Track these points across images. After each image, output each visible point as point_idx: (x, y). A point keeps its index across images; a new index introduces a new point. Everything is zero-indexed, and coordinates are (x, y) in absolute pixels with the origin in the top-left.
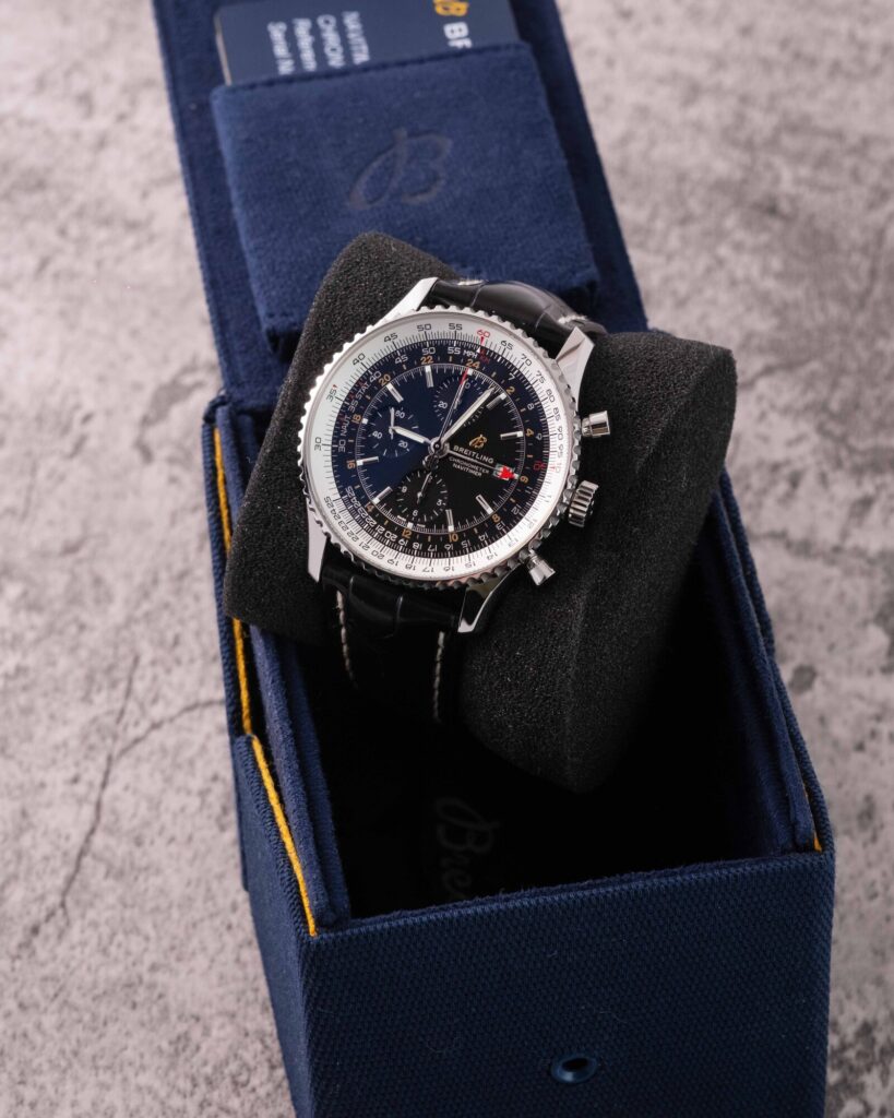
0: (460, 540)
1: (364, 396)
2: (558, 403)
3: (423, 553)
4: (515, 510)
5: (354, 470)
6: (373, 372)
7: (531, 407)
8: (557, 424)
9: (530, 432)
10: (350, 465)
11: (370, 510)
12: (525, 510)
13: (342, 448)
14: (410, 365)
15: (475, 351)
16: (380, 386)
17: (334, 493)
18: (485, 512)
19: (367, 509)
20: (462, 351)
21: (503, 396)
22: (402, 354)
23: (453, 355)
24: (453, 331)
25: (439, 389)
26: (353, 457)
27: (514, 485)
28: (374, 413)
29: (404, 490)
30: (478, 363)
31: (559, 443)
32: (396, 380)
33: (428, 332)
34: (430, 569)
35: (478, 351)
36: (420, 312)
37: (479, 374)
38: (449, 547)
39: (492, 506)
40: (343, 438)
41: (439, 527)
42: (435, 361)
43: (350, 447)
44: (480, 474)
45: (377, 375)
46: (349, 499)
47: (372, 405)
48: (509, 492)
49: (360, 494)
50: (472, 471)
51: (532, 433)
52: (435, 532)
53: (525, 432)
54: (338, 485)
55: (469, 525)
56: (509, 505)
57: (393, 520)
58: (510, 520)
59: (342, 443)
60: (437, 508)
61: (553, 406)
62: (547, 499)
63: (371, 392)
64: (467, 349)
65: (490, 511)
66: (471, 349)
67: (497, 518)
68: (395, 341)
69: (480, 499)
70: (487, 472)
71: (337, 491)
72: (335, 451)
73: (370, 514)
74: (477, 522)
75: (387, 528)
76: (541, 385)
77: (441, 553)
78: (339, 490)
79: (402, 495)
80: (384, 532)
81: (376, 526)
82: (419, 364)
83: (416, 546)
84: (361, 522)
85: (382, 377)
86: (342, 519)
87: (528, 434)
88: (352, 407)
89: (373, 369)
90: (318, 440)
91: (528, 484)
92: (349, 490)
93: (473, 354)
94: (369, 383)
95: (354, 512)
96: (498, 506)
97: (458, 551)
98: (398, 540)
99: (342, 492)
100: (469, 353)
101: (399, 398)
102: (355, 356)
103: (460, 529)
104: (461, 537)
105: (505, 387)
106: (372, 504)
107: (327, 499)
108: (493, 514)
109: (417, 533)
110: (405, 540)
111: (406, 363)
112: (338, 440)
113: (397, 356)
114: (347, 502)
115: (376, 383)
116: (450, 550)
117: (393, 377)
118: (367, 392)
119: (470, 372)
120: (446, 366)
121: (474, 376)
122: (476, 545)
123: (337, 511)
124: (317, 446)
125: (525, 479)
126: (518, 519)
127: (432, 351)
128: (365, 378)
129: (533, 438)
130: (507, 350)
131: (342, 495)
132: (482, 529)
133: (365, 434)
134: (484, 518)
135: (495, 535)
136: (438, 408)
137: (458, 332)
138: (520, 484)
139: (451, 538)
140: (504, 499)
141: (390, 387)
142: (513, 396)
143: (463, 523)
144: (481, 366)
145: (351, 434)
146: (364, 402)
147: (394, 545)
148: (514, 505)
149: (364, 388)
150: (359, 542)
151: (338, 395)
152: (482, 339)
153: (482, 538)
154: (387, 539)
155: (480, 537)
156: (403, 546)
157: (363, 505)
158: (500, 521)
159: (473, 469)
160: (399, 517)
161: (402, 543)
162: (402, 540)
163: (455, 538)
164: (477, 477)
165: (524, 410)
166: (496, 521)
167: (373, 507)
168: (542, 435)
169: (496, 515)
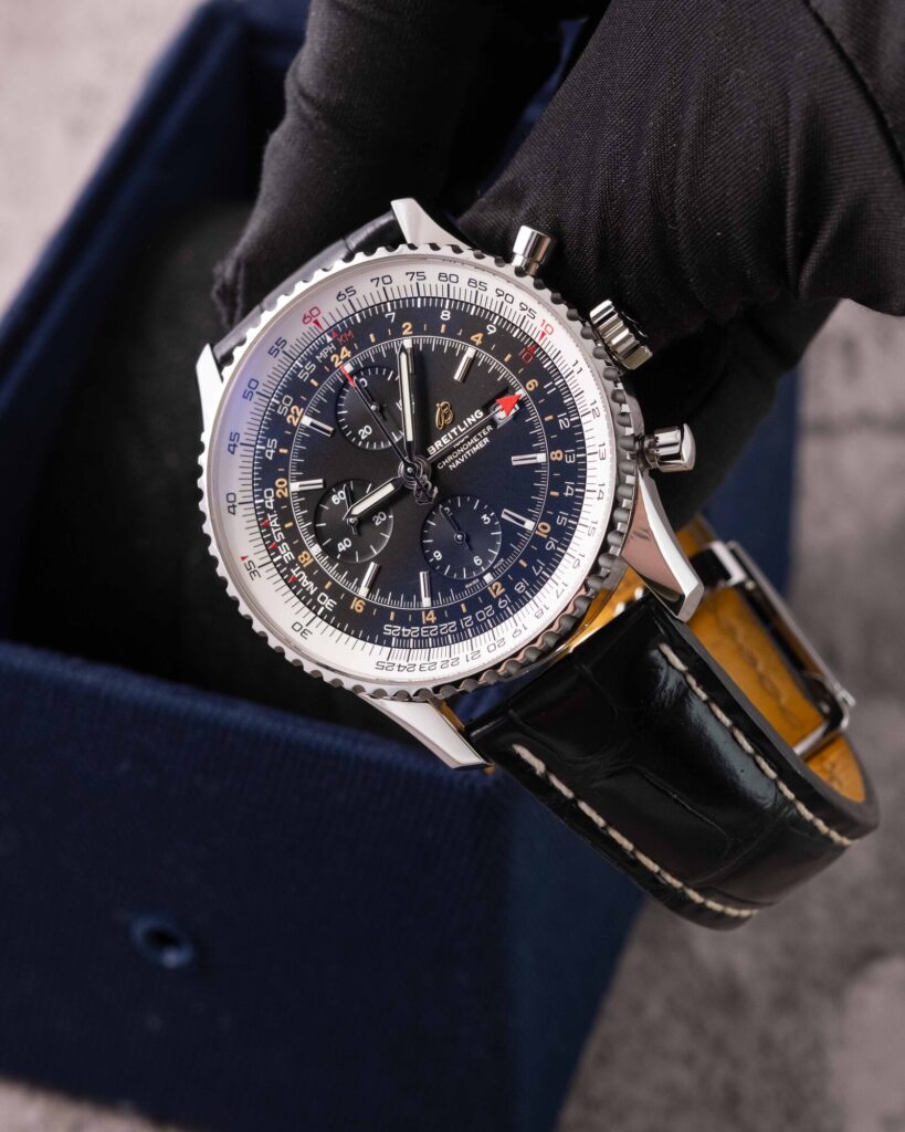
0: (552, 523)
1: (284, 530)
2: (465, 274)
3: (536, 584)
4: (563, 424)
5: (369, 606)
6: (262, 497)
7: (446, 315)
8: (491, 293)
9: (478, 338)
10: (357, 606)
11: (433, 619)
12: (572, 409)
13: (329, 603)
14: (285, 442)
15: (326, 344)
16: (285, 501)
17: (380, 652)
18: (538, 466)
19: (429, 623)
20: (315, 361)
21: (406, 343)
22: (264, 443)
23: (311, 376)
24: (281, 355)
25: (343, 424)
26: (350, 597)
27: (530, 404)
28: (314, 530)
29: (438, 555)
30: (344, 349)
31: (516, 307)
32: (292, 473)
33: (260, 389)
34: (561, 586)
35: (329, 339)
36: (226, 379)
37: (359, 358)
38: (551, 545)
39: (538, 450)
40: (317, 593)
41: (517, 541)
42: (302, 405)
43: (335, 592)
44: (486, 440)
45: (269, 494)
46: (400, 637)
47: (302, 527)
48: (535, 416)
49: (403, 619)
50: (476, 449)
51: (480, 335)
52: (519, 550)
53: (473, 343)
54: (372, 641)
55: (541, 499)
56: (551, 427)
57: (468, 596)
58: (572, 439)
59: (323, 599)
60: (492, 527)
61: (463, 283)
62: (576, 369)
63: (285, 516)
64: (316, 352)
65: (541, 458)
66: (321, 347)
67: (557, 455)
68: (242, 440)
69: (517, 460)
70: (489, 428)
71: (378, 647)
72: (326, 617)
73: (437, 623)
74: (544, 485)
75: (471, 611)
76: (426, 282)
77: (552, 561)
78: (379, 643)
79: (443, 563)
80: (474, 619)
81: (458, 625)
82: (293, 428)
83: (520, 587)
84: (440, 641)
85: (276, 489)
86: (418, 663)
87: (479, 342)
88: (286, 553)
89: (257, 494)
90: (297, 627)
91: (542, 383)
92: (388, 630)
93: (328, 348)
94: (271, 512)
95: (421, 643)
96: (544, 442)
97: (564, 535)
98: (495, 607)
99: (385, 641)
100: (324, 354)
101: (317, 484)
102: (225, 505)
103: (538, 513)
104: (551, 520)
105: (398, 333)
106: (427, 612)
107: (380, 666)
108: (548, 457)
109: (505, 576)
110: (504, 598)
111: (279, 446)
112: (315, 602)
113: (263, 452)
114: (403, 643)
115: (279, 502)
116: (556, 545)
117: (285, 475)
118: (281, 522)
119: (348, 368)
120: (319, 396)
121: (356, 367)
122: (573, 506)
123: (404, 663)
124: (304, 633)
125: (532, 384)
126: (577, 427)
127: (287, 401)
128: (262, 513)
129: (486, 338)
130: (353, 299)
131: (389, 645)
132: (557, 484)
133: (332, 561)
134: (545, 472)
135: (577, 473)
136: (365, 441)
137: (287, 349)
138: (535, 395)
139: (543, 534)
140: (539, 430)
141: (295, 486)
142: (416, 330)
143: (533, 504)
144: (350, 348)
145: (320, 579)
146: (291, 535)
147: (500, 616)
148: (555, 420)
149: (274, 523)
150: (462, 660)
151: (258, 563)
152: (316, 322)
153: (570, 492)
154: (485, 621)
155: (567, 494)
156: (509, 605)
157: (421, 625)
158: (564, 453)
159: (474, 445)
160: (467, 586)
161: (503, 604)
162: (500, 603)
163: (545, 528)
164: (488, 446)
165: (443, 327)
166: (560, 459)
167: (431, 613)
168: (491, 323)
169: (553, 453)
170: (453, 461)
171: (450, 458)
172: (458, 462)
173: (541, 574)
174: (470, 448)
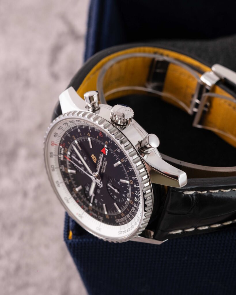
1: (82, 202)
4: (119, 151)
5: (109, 216)
7: (79, 131)
9: (88, 134)
10: (107, 217)
11: (124, 215)
12: (118, 146)
14: (69, 178)
16: (78, 194)
19: (124, 216)
20: (62, 154)
21: (76, 142)
22: (65, 180)
23: (64, 158)
24: (54, 156)
26: (105, 215)
27: (109, 148)
28: (87, 200)
29: (115, 197)
33: (55, 167)
35: (61, 147)
37: (70, 150)
38: (135, 186)
39: (117, 161)
40: (98, 216)
41: (128, 187)
42: (66, 167)
43: (101, 215)
44: (106, 162)
46: (120, 222)
47: (85, 200)
48: (112, 151)
50: (106, 165)
51: (89, 133)
52: (130, 190)
53: (88, 136)
55: (126, 174)
56: (117, 153)
57: (127, 206)
58: (122, 155)
59: (100, 217)
60: (121, 185)
63: (80, 198)
64: (61, 152)
65: (119, 163)
68: (60, 182)
69: (115, 165)
70: (105, 158)
73: (125, 216)
74: (124, 169)
77: (138, 190)
79: (118, 199)
83: (135, 200)
85: (74, 192)
87: (90, 135)
88: (86, 208)
89: (72, 195)
91: (108, 142)
94: (77, 198)
96: (118, 158)
97: (136, 182)
99: (118, 224)
101: (81, 187)
103: (128, 178)
104: (131, 179)
105: (73, 140)
106: (121, 213)
108: (121, 162)
109: (131, 198)
113: (66, 183)
115: (76, 195)
116: (137, 185)
117: (74, 187)
122: (133, 173)
125: (106, 142)
126: (122, 151)
127: (63, 167)
129: (90, 134)
130: (58, 135)
132: (127, 168)
133: (96, 207)
134: (123, 166)
135: (129, 164)
137: (54, 154)
138: (109, 145)
139: (132, 183)
140: (115, 155)
141: (77, 190)
144: (67, 148)
145: (96, 212)
146: (84, 203)
147: (136, 209)
148: (116, 150)
149: (79, 201)
152: (55, 144)
153: (131, 169)
154: (134, 212)
155: (130, 170)
156: (136, 205)
157: (122, 217)
158: (123, 159)
159: (105, 164)
160: (125, 203)
161: (135, 206)
162: (134, 205)
163: (131, 181)
164: (108, 163)
165: (80, 134)
166: (123, 161)
167: (123, 213)
168: (89, 129)
169: (121, 160)
170: (103, 170)
171: (102, 170)
172: (104, 170)
173: (138, 195)
174: (104, 165)
